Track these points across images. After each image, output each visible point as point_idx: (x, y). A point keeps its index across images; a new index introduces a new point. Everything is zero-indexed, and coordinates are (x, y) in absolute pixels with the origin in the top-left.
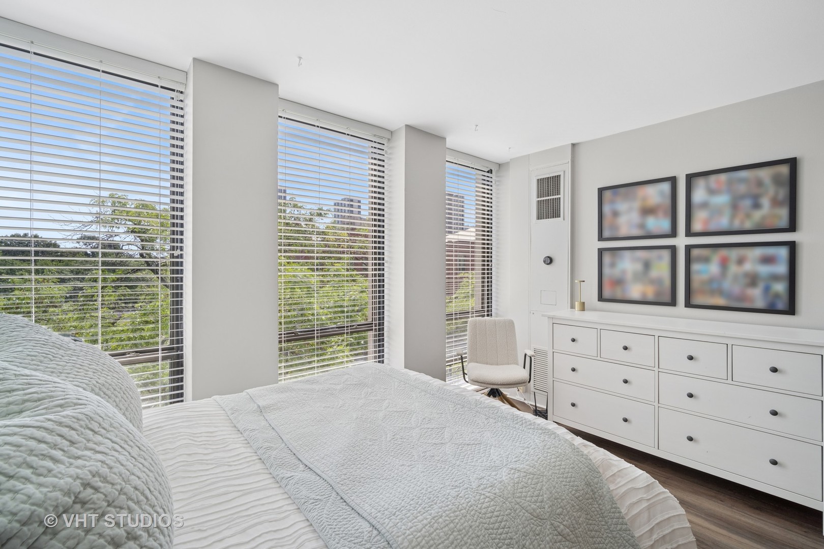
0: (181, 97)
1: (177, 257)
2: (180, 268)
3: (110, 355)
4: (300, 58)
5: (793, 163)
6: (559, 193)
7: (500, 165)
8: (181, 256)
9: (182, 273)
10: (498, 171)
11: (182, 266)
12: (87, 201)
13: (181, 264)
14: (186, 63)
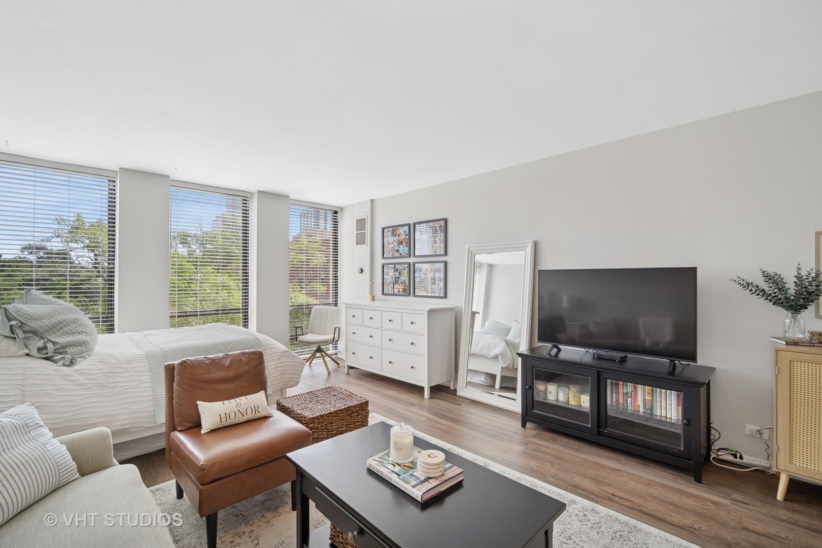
0: (114, 184)
1: (111, 268)
2: (113, 274)
3: (81, 309)
4: (176, 169)
5: (446, 220)
6: (365, 230)
7: (341, 208)
8: (114, 268)
9: (114, 277)
10: (341, 212)
11: (114, 273)
12: (51, 222)
13: (114, 272)
14: (117, 169)
